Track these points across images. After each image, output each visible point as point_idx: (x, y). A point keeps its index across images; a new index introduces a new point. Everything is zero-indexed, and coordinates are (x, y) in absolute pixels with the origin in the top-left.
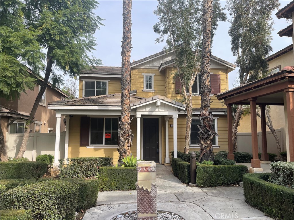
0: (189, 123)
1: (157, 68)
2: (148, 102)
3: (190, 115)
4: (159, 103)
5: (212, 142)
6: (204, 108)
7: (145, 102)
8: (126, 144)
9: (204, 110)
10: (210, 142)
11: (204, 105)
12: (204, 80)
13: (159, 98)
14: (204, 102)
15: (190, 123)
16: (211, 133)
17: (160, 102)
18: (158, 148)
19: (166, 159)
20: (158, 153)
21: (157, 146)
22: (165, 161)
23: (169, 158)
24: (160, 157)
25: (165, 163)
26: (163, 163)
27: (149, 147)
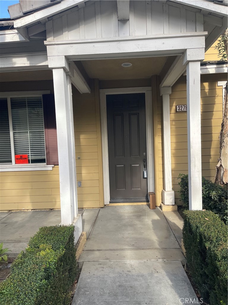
18: (145, 166)
19: (166, 194)
20: (147, 178)
21: (144, 162)
22: (162, 199)
23: (173, 192)
24: (151, 190)
25: (162, 205)
26: (159, 202)
27: (124, 165)
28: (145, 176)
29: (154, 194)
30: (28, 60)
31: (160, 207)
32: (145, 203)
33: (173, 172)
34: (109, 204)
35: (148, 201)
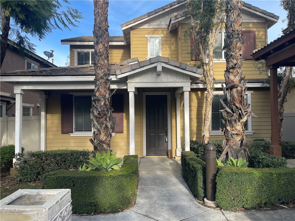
0: (209, 99)
1: (166, 27)
2: (143, 67)
3: (210, 88)
4: (159, 69)
5: (244, 127)
6: (231, 70)
7: (139, 67)
8: (102, 132)
9: (232, 73)
10: (242, 127)
11: (231, 64)
12: (232, 22)
13: (160, 61)
14: (231, 61)
15: (211, 99)
16: (243, 112)
17: (161, 67)
18: (167, 135)
19: (177, 150)
20: (167, 142)
21: (166, 133)
22: (175, 154)
23: (181, 149)
24: (169, 148)
25: (175, 156)
26: (174, 156)
27: (155, 134)
28: (167, 141)
29: (171, 151)
30: (117, 86)
31: (175, 158)
32: (166, 156)
33: (182, 138)
34: (145, 156)
35: (168, 155)
